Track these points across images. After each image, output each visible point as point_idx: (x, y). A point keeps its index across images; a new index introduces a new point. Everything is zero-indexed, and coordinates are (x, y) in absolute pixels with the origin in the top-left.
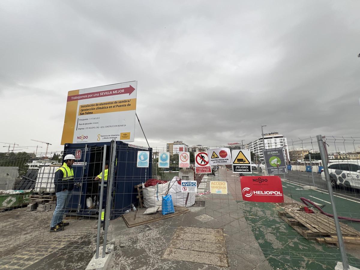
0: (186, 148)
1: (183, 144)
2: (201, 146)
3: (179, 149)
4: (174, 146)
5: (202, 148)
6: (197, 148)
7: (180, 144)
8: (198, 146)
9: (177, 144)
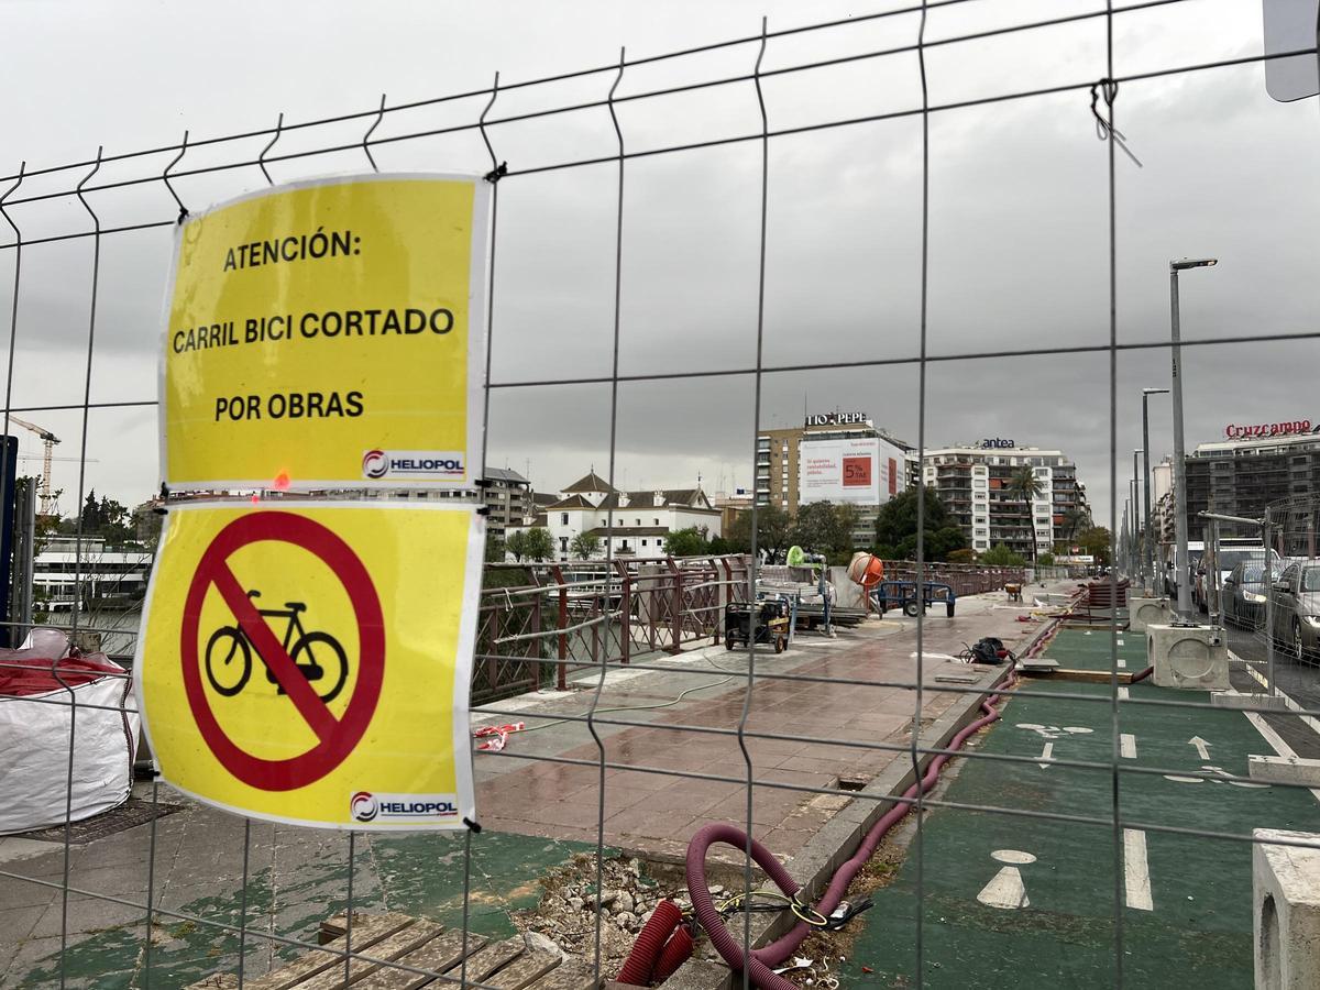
0: (892, 463)
1: (870, 435)
2: (1011, 445)
3: (839, 473)
4: (809, 451)
5: (1014, 463)
6: (978, 459)
7: (848, 436)
8: (988, 444)
9: (827, 437)
